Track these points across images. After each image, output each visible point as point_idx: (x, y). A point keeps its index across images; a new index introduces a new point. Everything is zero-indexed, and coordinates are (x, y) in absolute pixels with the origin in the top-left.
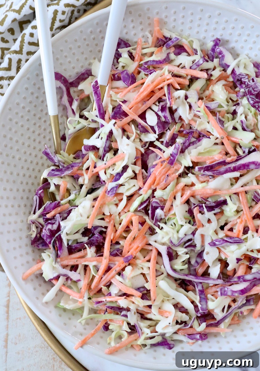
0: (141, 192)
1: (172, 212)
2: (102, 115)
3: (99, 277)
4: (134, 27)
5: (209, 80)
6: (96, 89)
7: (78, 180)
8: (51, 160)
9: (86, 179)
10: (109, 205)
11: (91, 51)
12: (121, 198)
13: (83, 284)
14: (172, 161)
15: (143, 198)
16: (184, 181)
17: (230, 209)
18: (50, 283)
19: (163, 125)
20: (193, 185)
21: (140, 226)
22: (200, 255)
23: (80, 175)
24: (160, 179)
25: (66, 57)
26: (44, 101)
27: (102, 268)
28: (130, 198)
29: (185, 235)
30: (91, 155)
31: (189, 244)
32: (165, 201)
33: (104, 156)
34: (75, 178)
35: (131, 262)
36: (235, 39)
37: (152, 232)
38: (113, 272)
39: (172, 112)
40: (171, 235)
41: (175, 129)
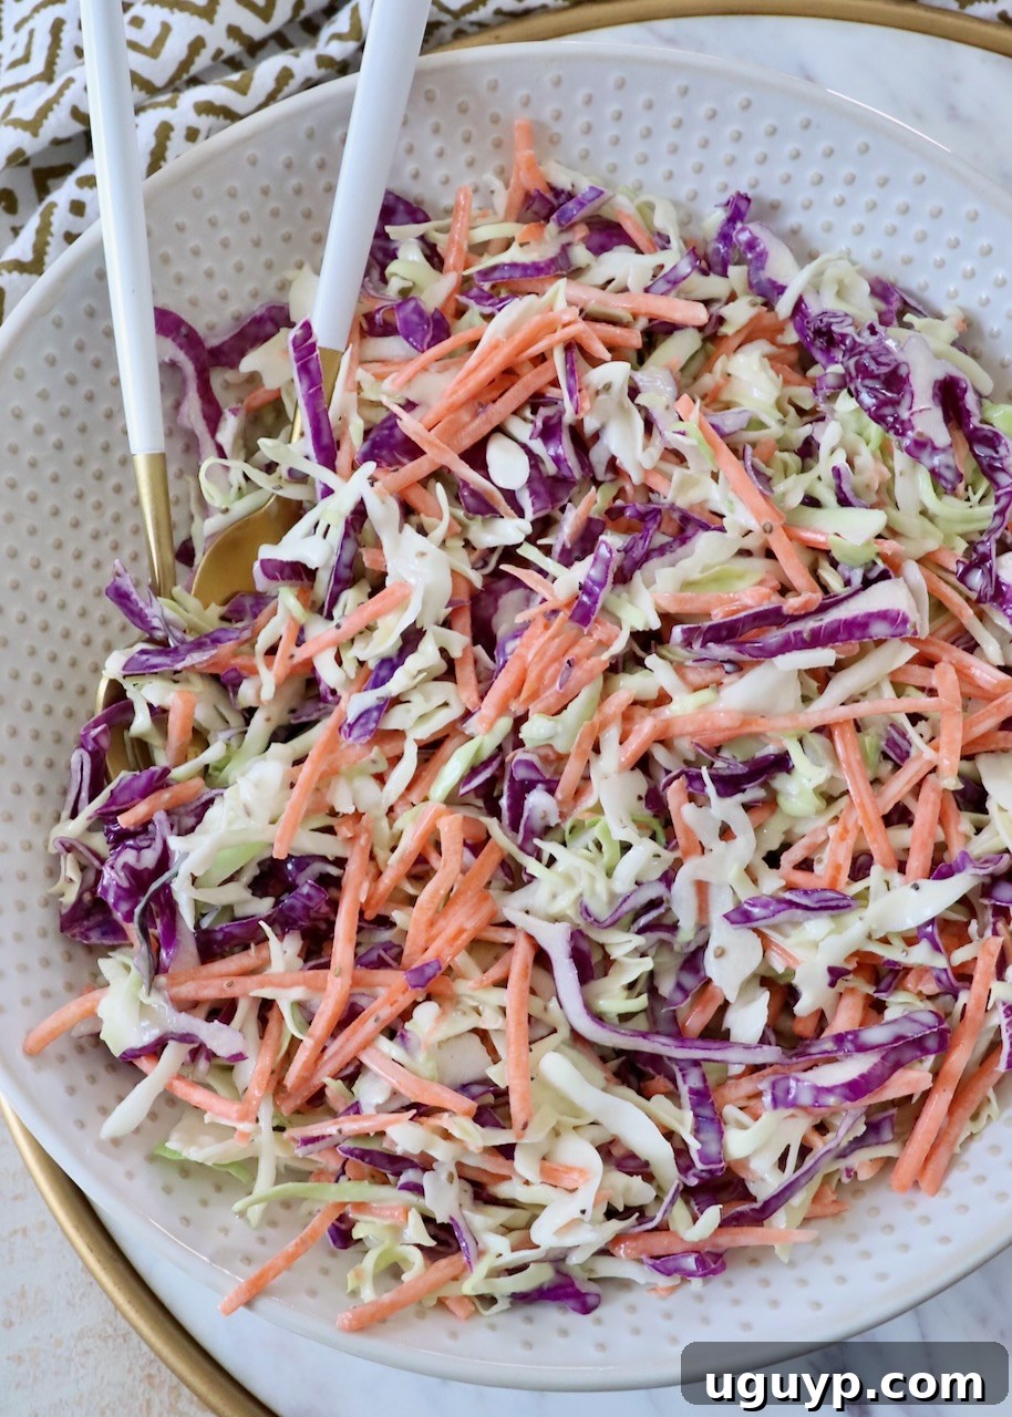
0: (472, 726)
1: (589, 801)
2: (327, 452)
3: (316, 1044)
4: (441, 154)
5: (712, 335)
6: (304, 353)
7: (236, 693)
8: (138, 621)
9: (263, 687)
10: (350, 779)
11: (287, 239)
12: (397, 752)
13: (253, 1072)
14: (583, 611)
15: (479, 750)
16: (632, 685)
17: (799, 789)
18: (128, 1066)
19: (551, 488)
20: (663, 699)
21: (468, 855)
22: (693, 961)
23: (244, 673)
24: (540, 677)
25: (196, 252)
26: (114, 414)
27: (327, 1010)
28: (431, 750)
29: (638, 883)
30: (288, 599)
31: (652, 918)
32: (562, 759)
33: (334, 600)
34: (226, 682)
35: (434, 985)
36: (800, 198)
37: (514, 877)
38: (366, 1027)
39: (583, 442)
40: (583, 884)
41: (594, 501)
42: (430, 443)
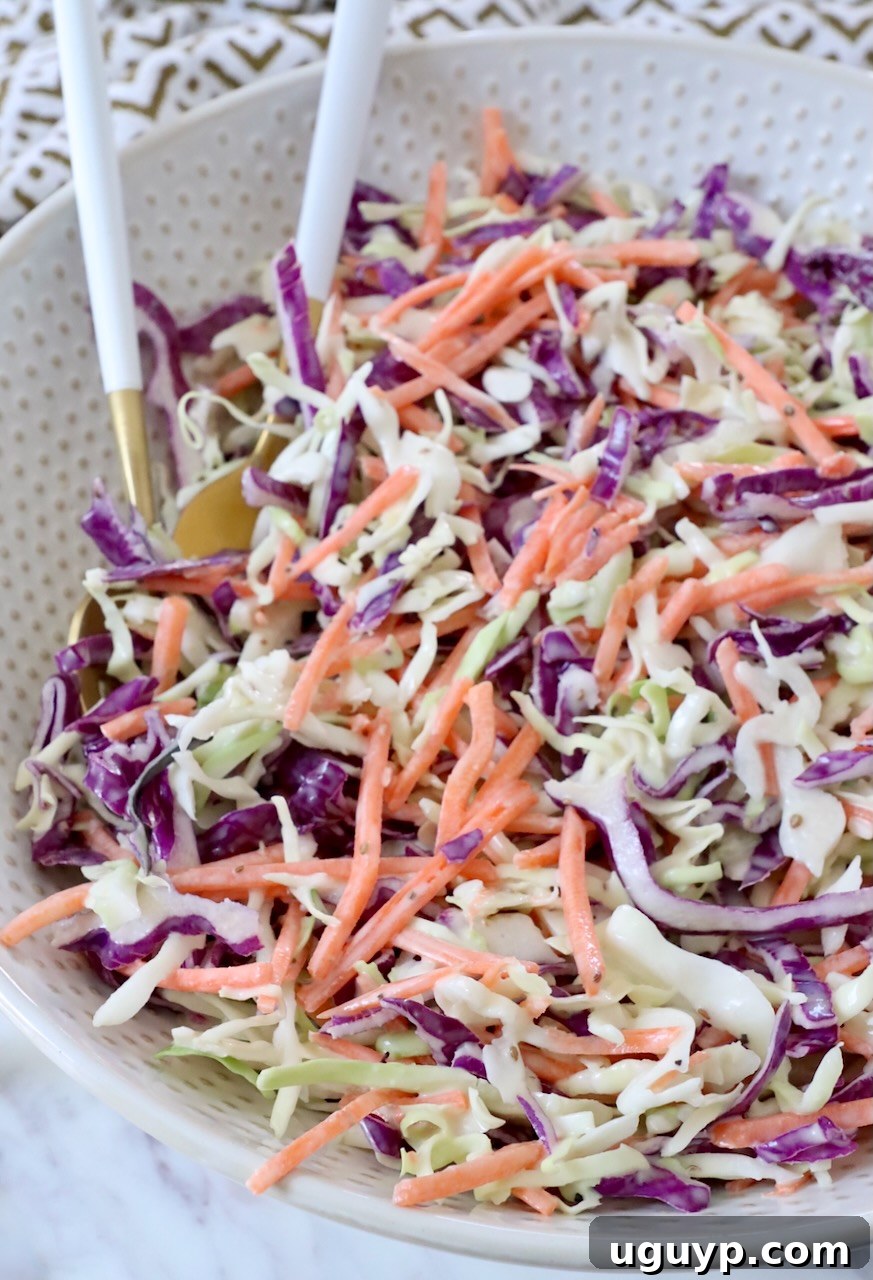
0: (493, 606)
1: (631, 676)
4: (410, 146)
6: (290, 278)
7: (226, 621)
10: (363, 675)
11: (257, 228)
12: (413, 643)
14: (604, 487)
15: (503, 631)
20: (700, 571)
21: (500, 745)
22: (767, 843)
23: (238, 593)
24: (566, 546)
25: (166, 229)
27: (350, 900)
28: (450, 642)
30: (280, 521)
31: (715, 779)
33: (330, 519)
34: (214, 609)
36: (779, 168)
38: (399, 907)
39: (583, 365)
40: (634, 749)
42: (425, 364)
